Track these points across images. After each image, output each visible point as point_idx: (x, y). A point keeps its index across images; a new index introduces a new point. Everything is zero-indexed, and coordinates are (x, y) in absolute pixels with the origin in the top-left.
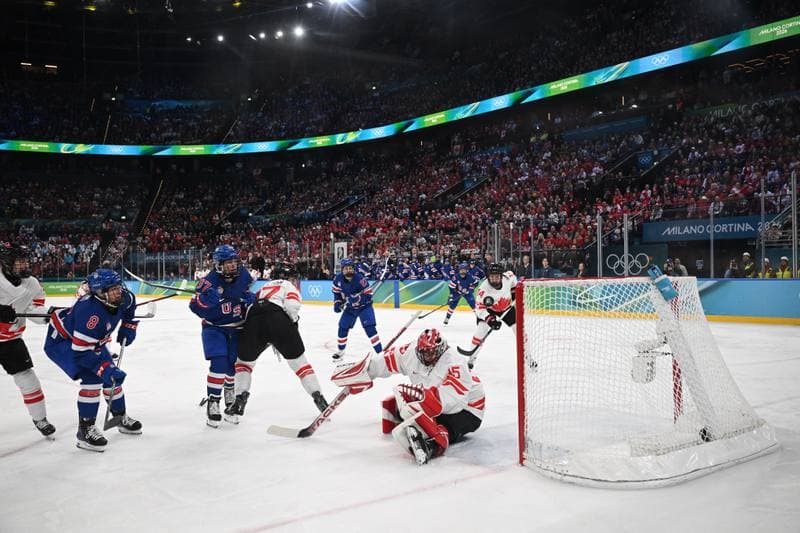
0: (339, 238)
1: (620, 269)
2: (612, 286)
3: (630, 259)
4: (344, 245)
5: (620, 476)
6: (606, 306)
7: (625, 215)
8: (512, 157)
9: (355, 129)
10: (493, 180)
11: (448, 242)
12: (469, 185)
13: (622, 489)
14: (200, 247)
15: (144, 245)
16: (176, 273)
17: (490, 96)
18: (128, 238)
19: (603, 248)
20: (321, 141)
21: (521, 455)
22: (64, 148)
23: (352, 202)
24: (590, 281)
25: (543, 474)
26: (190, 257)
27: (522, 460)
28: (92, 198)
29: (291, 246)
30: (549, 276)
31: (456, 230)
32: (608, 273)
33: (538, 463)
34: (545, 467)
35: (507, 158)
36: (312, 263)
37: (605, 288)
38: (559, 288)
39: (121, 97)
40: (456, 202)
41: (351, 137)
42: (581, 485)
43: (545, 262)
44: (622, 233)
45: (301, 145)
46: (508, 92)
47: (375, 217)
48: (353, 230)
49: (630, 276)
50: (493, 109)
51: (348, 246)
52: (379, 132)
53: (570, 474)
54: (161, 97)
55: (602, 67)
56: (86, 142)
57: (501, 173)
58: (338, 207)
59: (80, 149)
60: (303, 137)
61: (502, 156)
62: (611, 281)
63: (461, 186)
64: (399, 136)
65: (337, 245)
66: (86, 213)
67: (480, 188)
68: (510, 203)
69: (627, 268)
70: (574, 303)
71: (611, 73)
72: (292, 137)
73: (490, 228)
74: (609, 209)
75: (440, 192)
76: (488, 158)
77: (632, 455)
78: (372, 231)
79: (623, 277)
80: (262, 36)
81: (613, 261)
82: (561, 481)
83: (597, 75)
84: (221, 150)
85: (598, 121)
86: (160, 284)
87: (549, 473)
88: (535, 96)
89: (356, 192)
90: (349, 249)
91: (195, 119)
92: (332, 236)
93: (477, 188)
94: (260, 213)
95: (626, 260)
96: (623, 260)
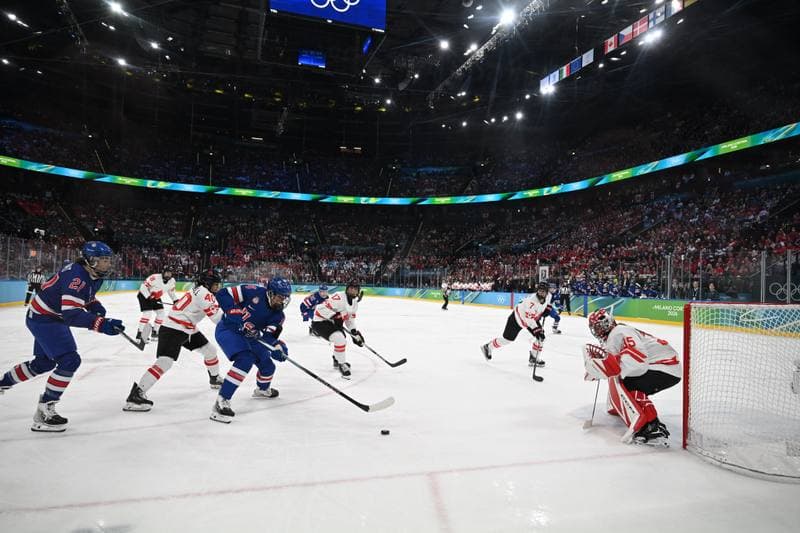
0: (543, 262)
1: (783, 295)
2: (774, 311)
3: (792, 288)
4: (547, 268)
5: (775, 470)
6: (768, 326)
7: (789, 251)
8: (686, 204)
9: (558, 184)
10: (668, 222)
11: (629, 269)
12: (647, 226)
13: (777, 482)
14: (445, 267)
15: (409, 264)
16: (429, 283)
17: (668, 156)
18: (398, 259)
19: (767, 277)
20: (532, 193)
21: (684, 441)
22: (363, 200)
23: (553, 237)
24: (754, 306)
25: (702, 459)
26: (438, 273)
27: (685, 445)
28: (378, 233)
29: (508, 268)
30: (715, 299)
31: (635, 260)
32: (770, 299)
33: (699, 450)
34: (705, 453)
35: (681, 204)
36: (521, 280)
37: (767, 312)
38: (723, 310)
39: (399, 166)
40: (637, 238)
41: (555, 190)
42: (739, 473)
43: (711, 286)
44: (785, 266)
45: (518, 196)
46: (684, 152)
47: (571, 248)
48: (554, 259)
49: (793, 302)
50: (670, 166)
51: (550, 269)
52: (576, 186)
53: (730, 462)
54: (424, 166)
55: (770, 129)
56: (376, 196)
57: (676, 216)
58: (543, 242)
59: (373, 201)
60: (519, 190)
61: (677, 202)
62: (773, 307)
63: (641, 226)
64: (591, 189)
65: (541, 268)
66: (374, 242)
67: (656, 227)
68: (682, 240)
69: (789, 295)
70: (737, 323)
71: (780, 133)
72: (512, 191)
73: (664, 259)
74: (773, 245)
75: (623, 230)
76: (664, 204)
77: (788, 454)
78: (568, 259)
79: (785, 303)
80: (493, 120)
81: (775, 289)
82: (720, 467)
83: (765, 135)
84: (462, 200)
85: (765, 173)
86: (418, 291)
87: (710, 460)
88: (708, 155)
89: (557, 230)
90: (550, 272)
91: (446, 180)
92: (538, 262)
93: (654, 228)
94: (487, 244)
95: (789, 288)
96: (786, 288)
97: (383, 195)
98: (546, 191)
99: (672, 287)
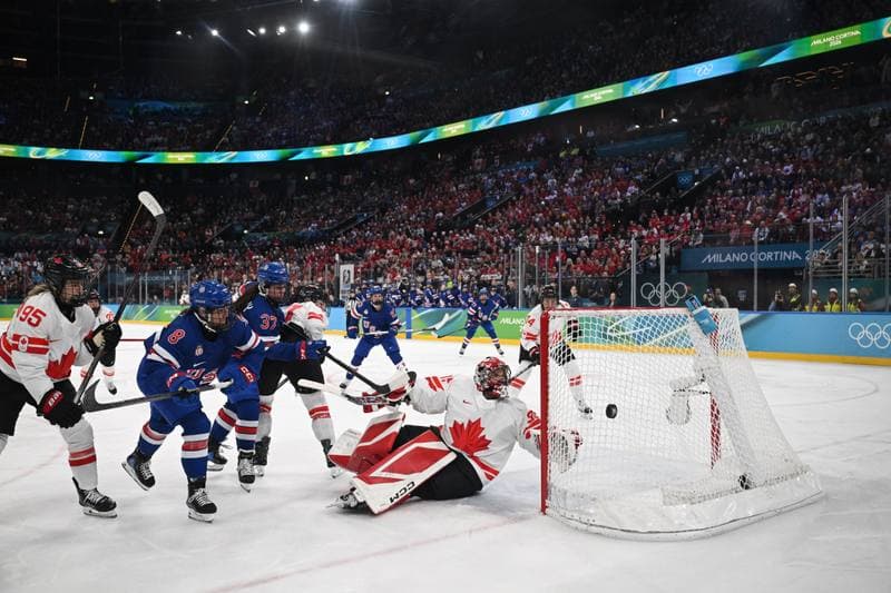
0: (345, 259)
1: (656, 299)
2: (646, 318)
3: (667, 289)
4: (350, 267)
5: (651, 526)
6: (640, 339)
7: (662, 240)
8: (540, 173)
9: (365, 139)
10: (518, 199)
11: (467, 266)
12: (491, 204)
13: (652, 541)
14: (188, 267)
15: (124, 264)
16: (161, 297)
17: (516, 106)
18: (106, 256)
19: (637, 276)
20: (326, 151)
21: (543, 502)
22: (33, 152)
23: (361, 220)
24: (623, 312)
25: (565, 522)
26: (176, 278)
27: (544, 508)
28: (65, 210)
30: (578, 306)
31: (476, 253)
32: (642, 304)
33: (562, 512)
34: (569, 516)
35: (533, 174)
37: (639, 319)
38: (588, 319)
39: (100, 95)
40: (476, 221)
41: (360, 147)
42: (608, 537)
43: (573, 290)
44: (658, 259)
45: (304, 155)
46: (537, 102)
47: (386, 237)
48: (361, 252)
49: (666, 306)
51: (355, 269)
52: (392, 143)
53: (597, 523)
54: (146, 98)
55: (640, 77)
56: (59, 146)
57: (527, 191)
58: (345, 226)
59: (52, 153)
60: (306, 146)
61: (529, 171)
62: (645, 312)
63: (483, 204)
64: (413, 148)
65: (343, 268)
66: (58, 226)
67: (503, 206)
68: (536, 225)
69: (663, 298)
70: (605, 336)
71: (650, 83)
72: (295, 147)
73: (513, 251)
74: (645, 233)
75: (459, 210)
76: (512, 173)
77: (665, 503)
78: (383, 252)
79: (659, 307)
80: (262, 31)
81: (648, 290)
82: (586, 531)
83: (633, 85)
84: (213, 158)
85: (634, 135)
86: (142, 309)
87: (574, 523)
88: (566, 107)
89: (365, 209)
90: (356, 273)
91: (185, 123)
92: (337, 257)
93: (500, 207)
94: (257, 230)
95: (662, 288)
96: (659, 289)
97: (73, 145)
98: (347, 149)
99: (524, 292)
